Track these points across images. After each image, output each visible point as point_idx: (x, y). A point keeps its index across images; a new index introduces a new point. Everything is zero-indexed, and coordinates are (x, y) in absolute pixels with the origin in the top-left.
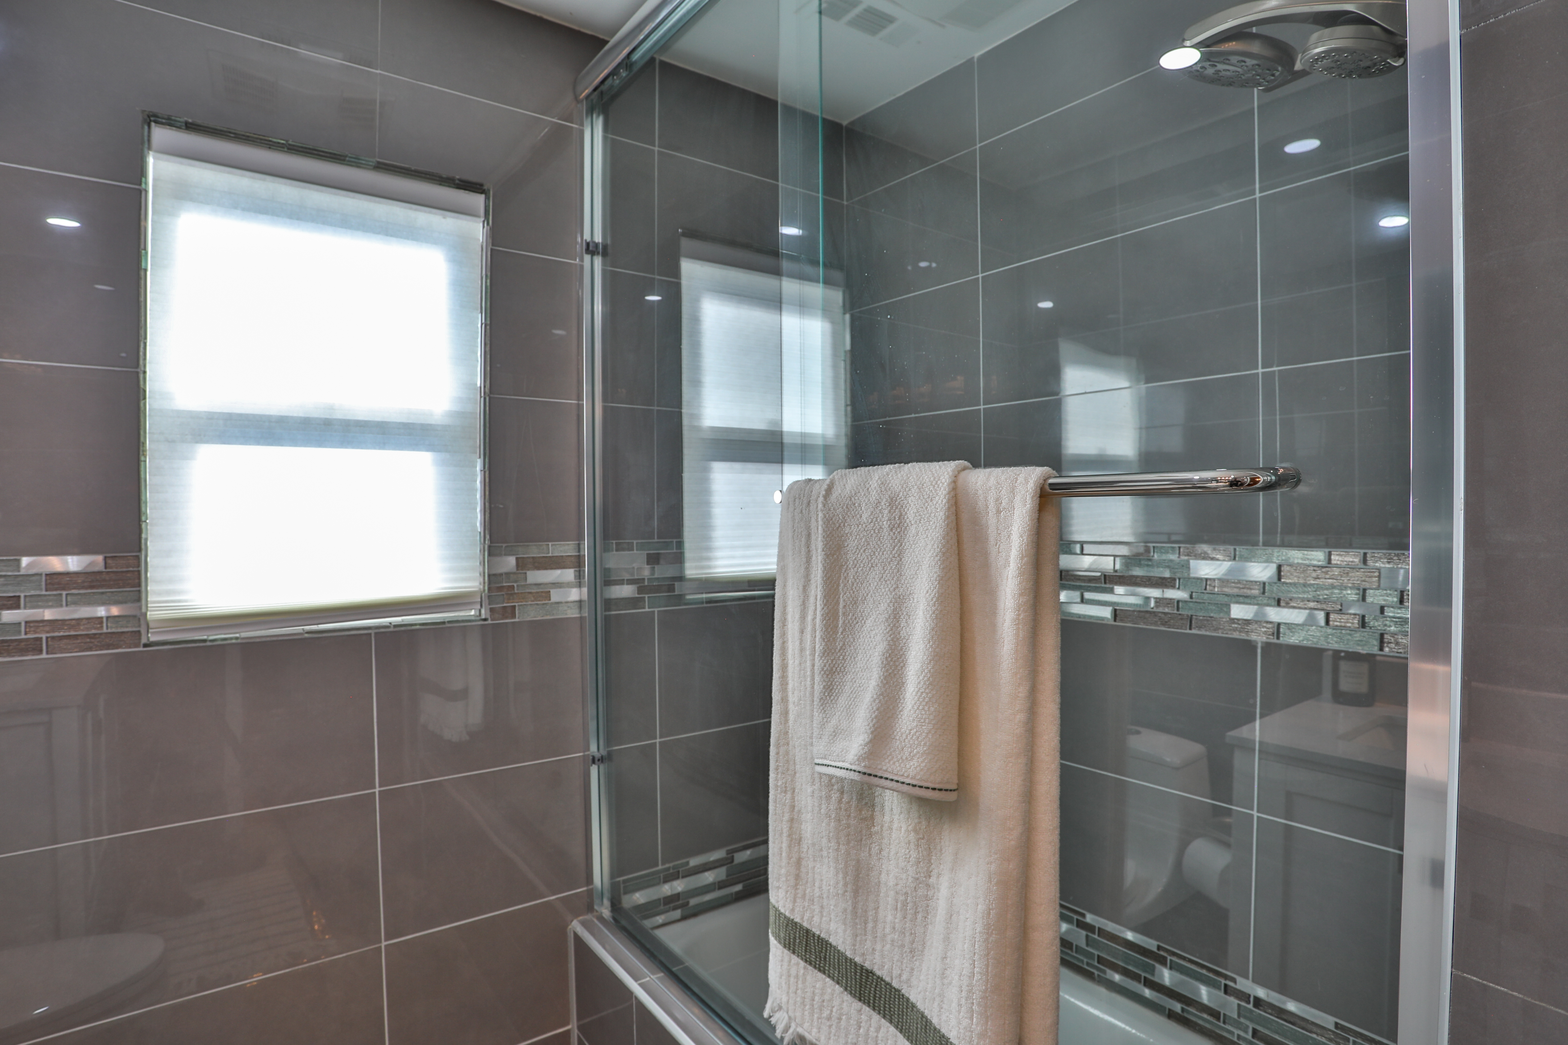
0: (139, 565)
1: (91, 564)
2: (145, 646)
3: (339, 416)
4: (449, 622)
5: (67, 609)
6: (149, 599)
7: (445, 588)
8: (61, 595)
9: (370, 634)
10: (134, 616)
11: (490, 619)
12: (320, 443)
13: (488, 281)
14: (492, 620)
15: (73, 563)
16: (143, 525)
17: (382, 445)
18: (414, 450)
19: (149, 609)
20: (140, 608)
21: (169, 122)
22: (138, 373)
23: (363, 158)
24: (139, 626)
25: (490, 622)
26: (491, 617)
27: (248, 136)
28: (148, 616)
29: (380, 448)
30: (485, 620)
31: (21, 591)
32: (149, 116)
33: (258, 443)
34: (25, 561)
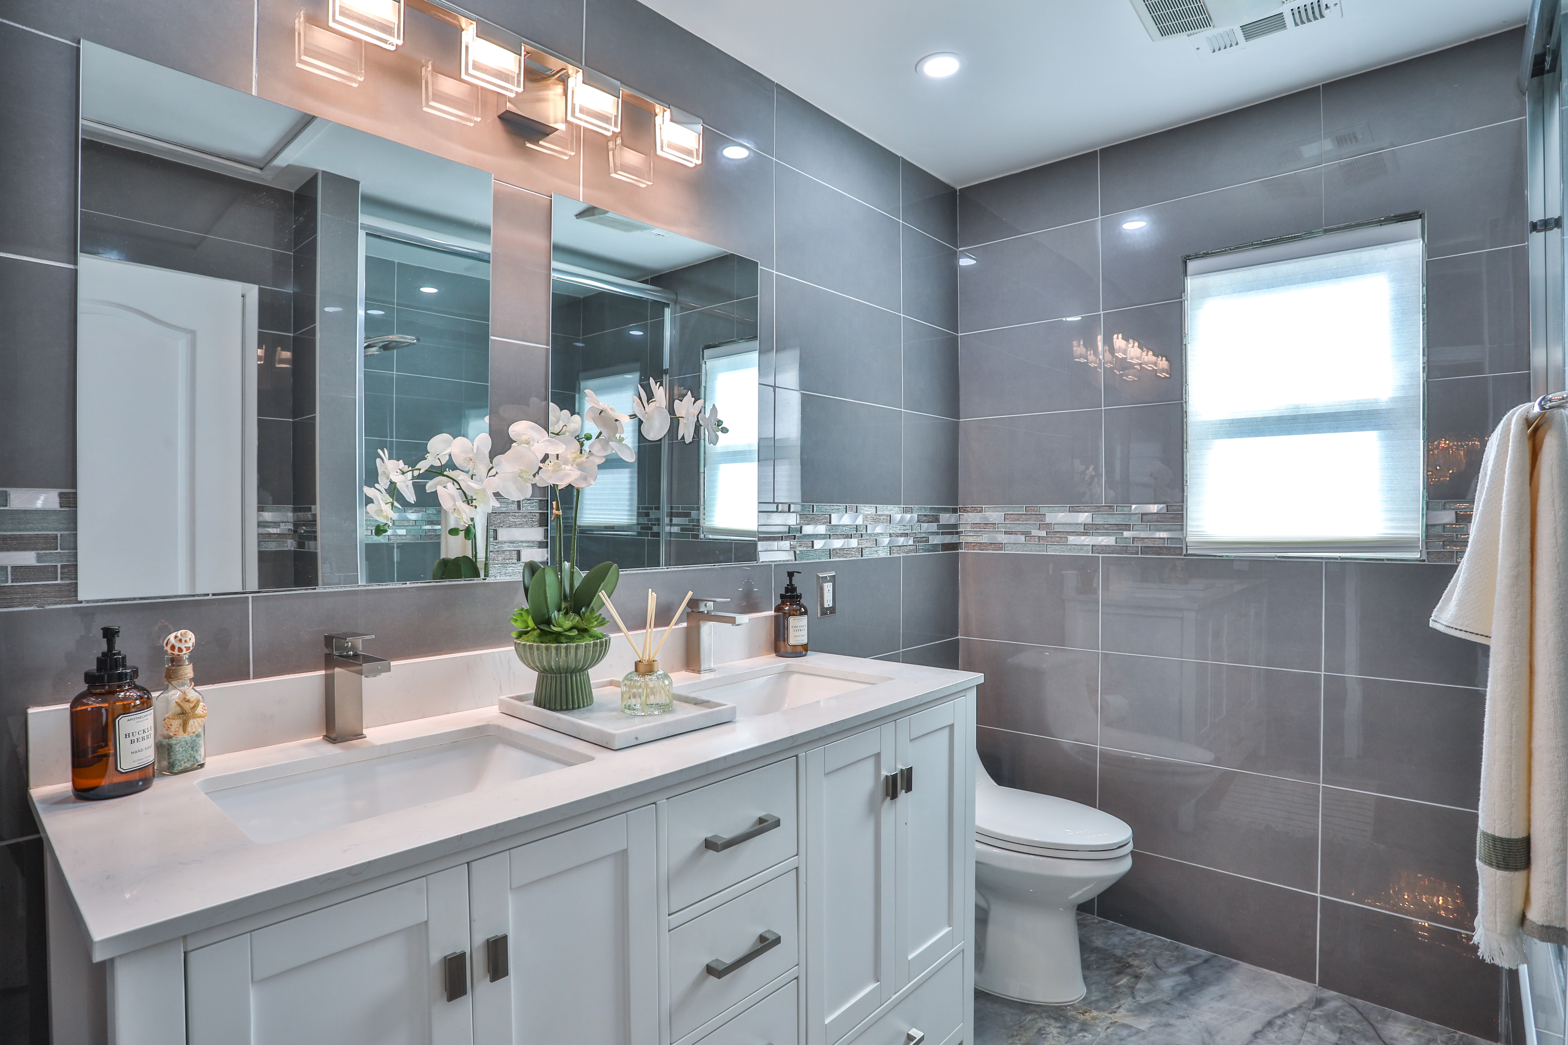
0: (1182, 510)
1: (1162, 509)
2: (1185, 555)
3: (1303, 412)
4: (1388, 560)
5: (1150, 532)
6: (1188, 530)
7: (1384, 534)
8: (1148, 525)
9: (1322, 562)
10: (1180, 539)
11: (1427, 561)
12: (1289, 432)
13: (1425, 288)
14: (1428, 562)
15: (1154, 508)
16: (1185, 487)
17: (1336, 429)
18: (1361, 430)
19: (1188, 535)
20: (1183, 535)
21: (1197, 257)
22: (1182, 403)
23: (1313, 231)
24: (1182, 544)
25: (1426, 563)
26: (1428, 559)
27: (1239, 247)
28: (1187, 540)
29: (1334, 432)
30: (1424, 561)
31: (1131, 522)
32: (1185, 258)
33: (1250, 436)
34: (1134, 506)
